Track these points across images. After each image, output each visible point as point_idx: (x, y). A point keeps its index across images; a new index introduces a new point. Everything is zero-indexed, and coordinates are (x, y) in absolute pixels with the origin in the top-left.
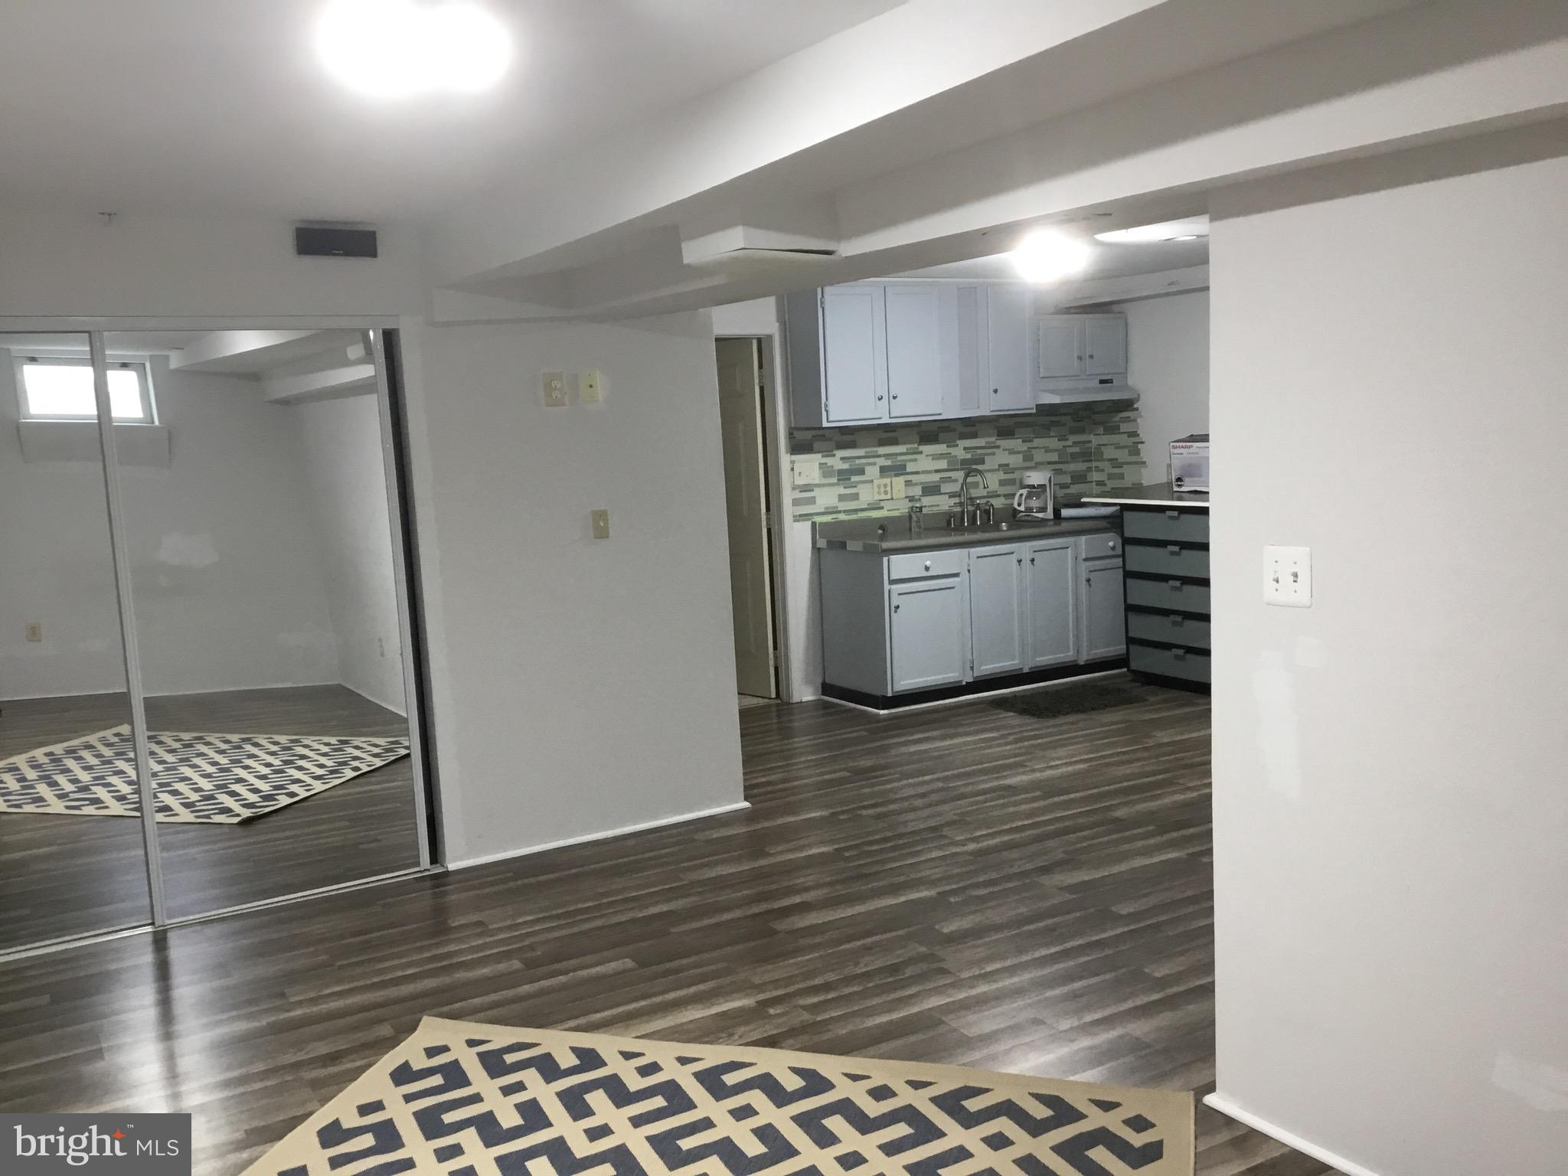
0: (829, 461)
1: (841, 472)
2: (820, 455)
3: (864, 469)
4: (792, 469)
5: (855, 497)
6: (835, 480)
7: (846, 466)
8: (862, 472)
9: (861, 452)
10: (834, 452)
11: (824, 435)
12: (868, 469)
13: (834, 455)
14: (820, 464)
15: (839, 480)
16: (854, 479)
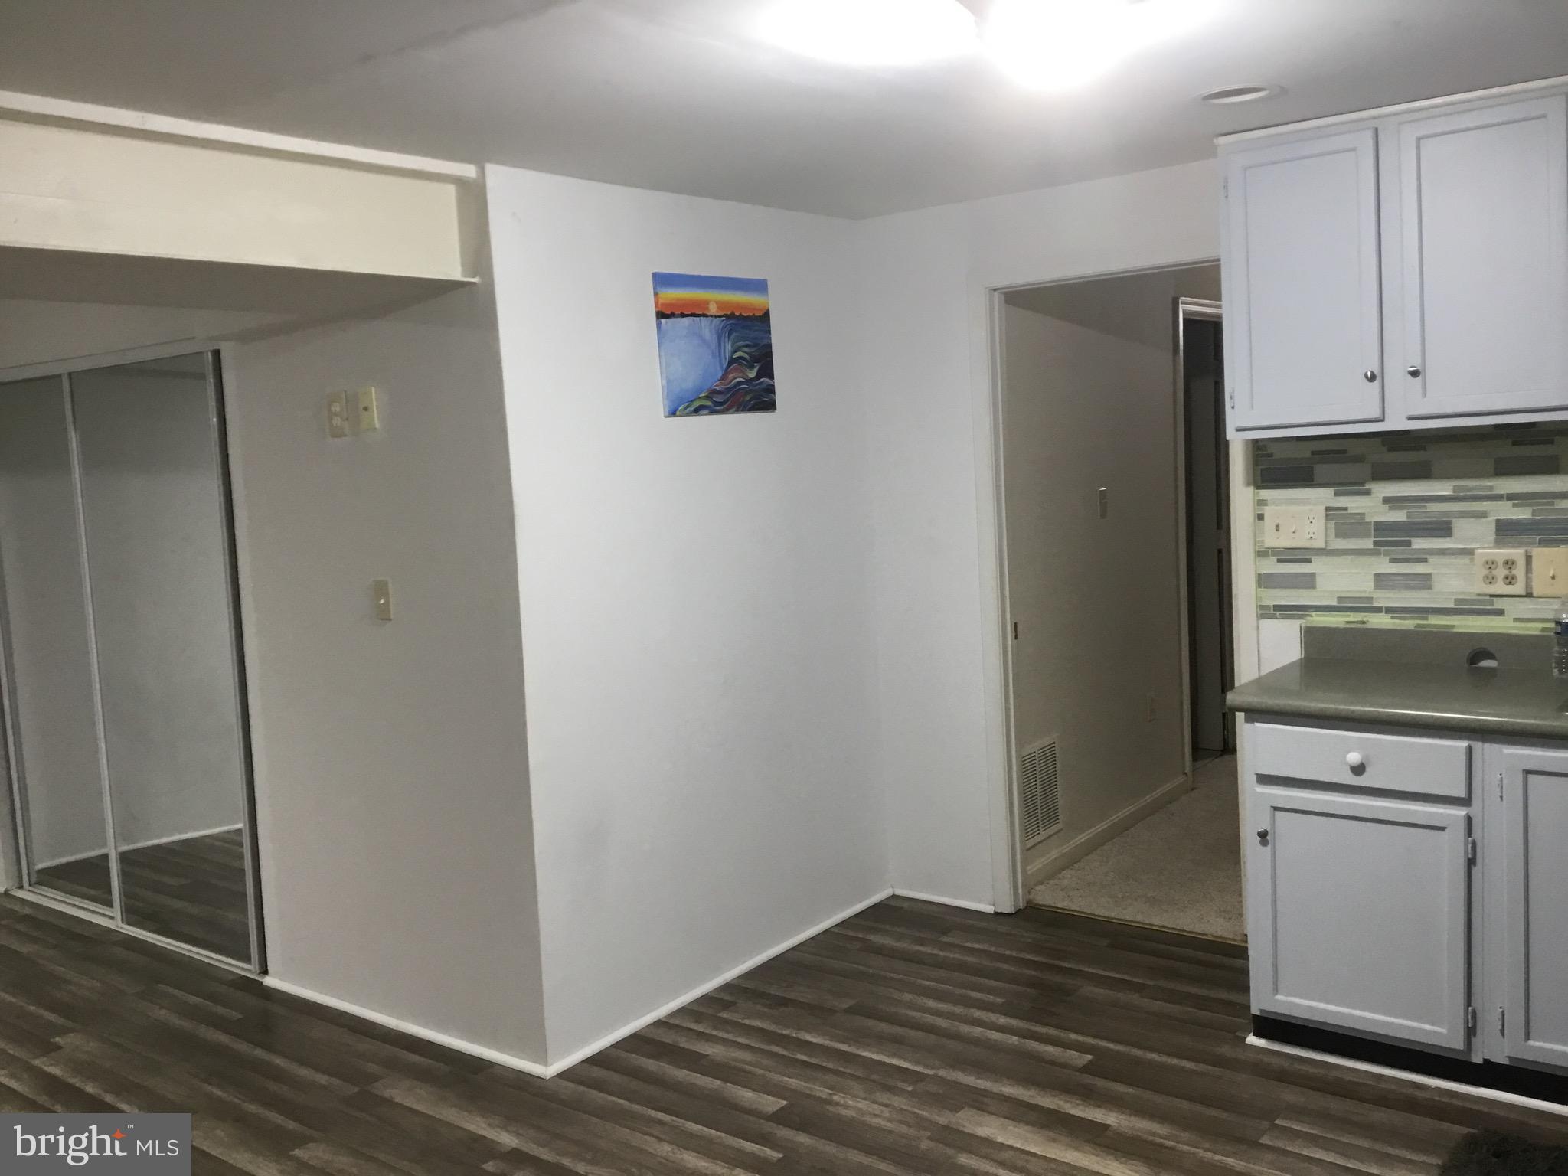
0: (1354, 504)
1: (1380, 528)
2: (1329, 492)
3: (1450, 523)
4: (1261, 517)
5: (1424, 582)
6: (1368, 543)
7: (1400, 516)
8: (1443, 529)
9: (1442, 488)
10: (1367, 486)
11: (1345, 452)
12: (1460, 526)
13: (1368, 493)
14: (1328, 509)
15: (1376, 543)
16: (1419, 544)
